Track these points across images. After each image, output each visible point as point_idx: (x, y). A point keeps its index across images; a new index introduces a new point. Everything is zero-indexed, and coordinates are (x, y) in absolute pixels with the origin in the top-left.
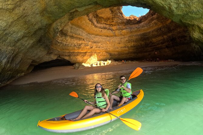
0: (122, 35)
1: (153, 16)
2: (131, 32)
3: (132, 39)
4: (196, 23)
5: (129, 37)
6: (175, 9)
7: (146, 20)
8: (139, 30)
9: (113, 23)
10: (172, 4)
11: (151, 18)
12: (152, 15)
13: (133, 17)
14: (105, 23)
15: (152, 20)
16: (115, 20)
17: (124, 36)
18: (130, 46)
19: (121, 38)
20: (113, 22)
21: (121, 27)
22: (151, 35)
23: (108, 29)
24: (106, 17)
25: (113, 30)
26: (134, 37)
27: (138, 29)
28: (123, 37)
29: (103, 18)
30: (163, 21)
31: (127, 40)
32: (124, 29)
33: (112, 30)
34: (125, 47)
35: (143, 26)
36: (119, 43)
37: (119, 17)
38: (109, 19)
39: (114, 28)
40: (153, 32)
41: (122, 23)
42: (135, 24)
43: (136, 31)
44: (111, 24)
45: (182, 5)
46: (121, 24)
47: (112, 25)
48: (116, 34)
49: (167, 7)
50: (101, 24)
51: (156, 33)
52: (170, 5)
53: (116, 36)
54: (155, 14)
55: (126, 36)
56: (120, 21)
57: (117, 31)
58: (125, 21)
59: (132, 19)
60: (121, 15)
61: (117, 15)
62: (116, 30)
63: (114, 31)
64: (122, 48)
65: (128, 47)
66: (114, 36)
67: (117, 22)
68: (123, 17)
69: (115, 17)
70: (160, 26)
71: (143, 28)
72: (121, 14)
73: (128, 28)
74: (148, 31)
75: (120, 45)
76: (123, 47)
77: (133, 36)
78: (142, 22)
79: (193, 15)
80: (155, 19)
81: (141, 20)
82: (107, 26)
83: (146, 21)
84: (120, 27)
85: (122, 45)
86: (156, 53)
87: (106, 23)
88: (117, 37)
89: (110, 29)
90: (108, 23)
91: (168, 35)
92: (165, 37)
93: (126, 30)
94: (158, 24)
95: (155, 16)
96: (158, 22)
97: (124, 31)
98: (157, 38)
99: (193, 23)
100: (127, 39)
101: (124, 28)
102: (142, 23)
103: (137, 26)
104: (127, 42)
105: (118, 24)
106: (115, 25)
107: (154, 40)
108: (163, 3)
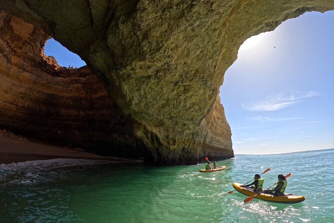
0: (18, 79)
1: (81, 78)
2: (35, 83)
3: (30, 95)
4: (144, 123)
5: (28, 88)
6: (134, 104)
7: (67, 77)
8: (49, 86)
9: (19, 51)
10: (135, 98)
11: (77, 78)
12: (81, 76)
13: (53, 62)
14: (8, 40)
15: (77, 82)
16: (27, 48)
17: (20, 82)
18: (21, 105)
19: (14, 84)
20: (21, 48)
21: (26, 64)
22: (63, 102)
23: (5, 56)
24: (18, 33)
25: (11, 62)
26: (35, 92)
27: (48, 83)
28: (18, 83)
29: (13, 31)
30: (89, 90)
31: (21, 93)
32: (27, 71)
33: (9, 61)
34: (12, 103)
35: (57, 84)
36: (6, 92)
37: (35, 48)
38: (19, 38)
39: (14, 59)
40: (68, 98)
41: (32, 60)
42: (49, 73)
43: (44, 85)
44: (15, 49)
45: (142, 104)
46: (29, 59)
47: (15, 51)
48: (10, 73)
49: (128, 98)
50: (2, 39)
51: (71, 103)
52: (133, 98)
53: (8, 75)
54: (85, 77)
55: (23, 85)
56: (32, 55)
57: (16, 67)
58: (38, 59)
59: (50, 63)
60: (39, 46)
61: (35, 43)
62: (15, 65)
63: (9, 65)
64: (5, 103)
65: (17, 105)
66: (4, 74)
67: (26, 53)
68: (40, 51)
69: (29, 43)
70: (82, 96)
71: (56, 85)
72: (41, 44)
73: (34, 72)
74: (61, 94)
75: (5, 95)
76: (9, 103)
77: (35, 90)
78: (61, 77)
79: (146, 116)
80: (81, 83)
81: (60, 72)
82: (7, 49)
83: (66, 79)
84: (24, 65)
85: (9, 97)
86: (59, 132)
87: (10, 41)
88: (9, 79)
89: (7, 58)
90: (13, 45)
91: (87, 112)
92: (82, 113)
93: (30, 74)
94: (80, 92)
95: (83, 79)
96: (82, 89)
97: (26, 74)
98: (69, 111)
99: (140, 122)
100: (22, 90)
101: (29, 69)
102: (59, 78)
103: (49, 77)
104: (21, 95)
105: (25, 57)
106: (19, 56)
107: (64, 111)
108: (128, 92)
